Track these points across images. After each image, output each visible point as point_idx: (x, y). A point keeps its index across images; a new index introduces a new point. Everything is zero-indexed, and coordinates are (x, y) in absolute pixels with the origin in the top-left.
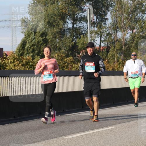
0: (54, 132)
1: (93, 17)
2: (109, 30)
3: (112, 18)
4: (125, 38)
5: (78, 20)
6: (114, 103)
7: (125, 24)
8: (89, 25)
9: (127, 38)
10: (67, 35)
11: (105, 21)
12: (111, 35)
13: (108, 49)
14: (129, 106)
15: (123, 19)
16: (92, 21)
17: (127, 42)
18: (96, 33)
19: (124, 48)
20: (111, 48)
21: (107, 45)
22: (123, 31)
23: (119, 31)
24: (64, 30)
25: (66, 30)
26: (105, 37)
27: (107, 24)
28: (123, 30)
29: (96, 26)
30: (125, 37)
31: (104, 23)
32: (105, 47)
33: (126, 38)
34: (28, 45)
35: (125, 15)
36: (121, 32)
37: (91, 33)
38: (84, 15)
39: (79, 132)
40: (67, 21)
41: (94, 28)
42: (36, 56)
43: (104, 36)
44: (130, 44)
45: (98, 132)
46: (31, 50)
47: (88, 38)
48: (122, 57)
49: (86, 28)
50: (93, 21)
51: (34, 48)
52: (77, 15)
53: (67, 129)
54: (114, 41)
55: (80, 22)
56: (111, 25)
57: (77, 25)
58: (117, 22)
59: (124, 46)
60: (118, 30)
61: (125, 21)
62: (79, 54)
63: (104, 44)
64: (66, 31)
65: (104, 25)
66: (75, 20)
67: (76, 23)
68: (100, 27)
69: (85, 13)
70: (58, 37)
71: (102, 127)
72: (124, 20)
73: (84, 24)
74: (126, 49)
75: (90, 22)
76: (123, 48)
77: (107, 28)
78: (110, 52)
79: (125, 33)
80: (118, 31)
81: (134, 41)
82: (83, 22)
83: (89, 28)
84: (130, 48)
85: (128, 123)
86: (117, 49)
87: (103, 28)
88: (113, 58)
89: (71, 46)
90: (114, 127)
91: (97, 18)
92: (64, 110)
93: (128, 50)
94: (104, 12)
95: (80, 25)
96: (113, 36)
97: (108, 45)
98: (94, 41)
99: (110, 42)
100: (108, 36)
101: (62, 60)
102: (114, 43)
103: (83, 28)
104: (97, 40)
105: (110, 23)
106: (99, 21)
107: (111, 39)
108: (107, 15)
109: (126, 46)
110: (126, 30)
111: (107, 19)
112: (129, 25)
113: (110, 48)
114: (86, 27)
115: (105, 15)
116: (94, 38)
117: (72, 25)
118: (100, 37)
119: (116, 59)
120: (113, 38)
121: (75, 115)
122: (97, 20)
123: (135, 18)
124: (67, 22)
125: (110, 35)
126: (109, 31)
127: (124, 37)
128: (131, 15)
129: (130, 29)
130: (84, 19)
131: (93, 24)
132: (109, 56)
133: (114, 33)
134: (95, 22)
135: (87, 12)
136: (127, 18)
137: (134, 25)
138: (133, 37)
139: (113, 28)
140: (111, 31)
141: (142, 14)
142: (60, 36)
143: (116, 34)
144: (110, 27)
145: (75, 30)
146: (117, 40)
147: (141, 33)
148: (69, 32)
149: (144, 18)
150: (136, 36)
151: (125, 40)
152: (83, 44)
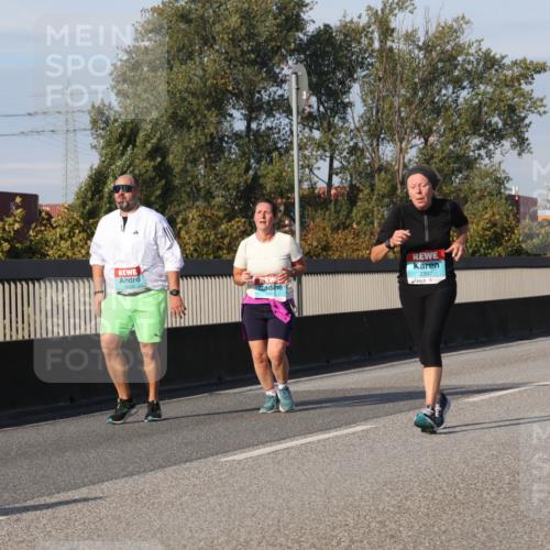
0: (192, 443)
1: (308, 99)
2: (356, 136)
3: (364, 101)
4: (404, 162)
5: (262, 108)
6: (370, 354)
7: (402, 120)
8: (295, 123)
9: (410, 160)
10: (230, 152)
11: (345, 112)
12: (362, 151)
13: (352, 195)
15: (396, 104)
16: (304, 110)
19: (402, 191)
20: (362, 191)
21: (351, 181)
23: (385, 141)
24: (221, 139)
26: (345, 157)
27: (351, 120)
29: (316, 125)
30: (404, 158)
31: (340, 118)
32: (345, 188)
33: (406, 161)
35: (403, 92)
36: (391, 144)
37: (300, 148)
38: (280, 92)
39: (267, 442)
40: (231, 110)
41: (311, 131)
43: (340, 154)
45: (323, 440)
49: (288, 132)
50: (308, 110)
52: (259, 92)
54: (372, 172)
55: (270, 114)
56: (362, 122)
57: (261, 122)
58: (380, 115)
59: (401, 184)
61: (402, 109)
63: (340, 180)
64: (227, 142)
65: (340, 124)
66: (254, 110)
67: (256, 118)
68: (330, 128)
69: (285, 86)
70: (203, 159)
72: (399, 108)
73: (280, 120)
75: (298, 113)
76: (399, 191)
77: (351, 131)
78: (359, 203)
79: (403, 145)
80: (383, 139)
82: (278, 115)
83: (295, 133)
86: (381, 193)
87: (339, 132)
88: (369, 220)
89: (243, 187)
91: (320, 102)
92: (219, 379)
94: (342, 83)
95: (269, 124)
96: (368, 155)
97: (354, 183)
98: (311, 170)
99: (360, 174)
100: (352, 155)
101: (215, 226)
102: (371, 176)
103: (279, 132)
105: (362, 117)
106: (325, 111)
107: (362, 164)
108: (348, 92)
111: (350, 104)
112: (416, 123)
113: (359, 190)
114: (287, 129)
115: (344, 93)
116: (312, 162)
117: (245, 122)
118: (328, 159)
119: (376, 225)
120: (367, 161)
122: (319, 107)
123: (433, 102)
124: (231, 115)
125: (359, 153)
126: (355, 141)
127: (401, 157)
128: (420, 94)
129: (418, 134)
130: (282, 105)
131: (308, 119)
132: (356, 213)
133: (371, 145)
134: (315, 114)
135: (290, 86)
136: (409, 102)
138: (427, 158)
139: (369, 130)
140: (362, 140)
141: (454, 88)
142: (210, 157)
143: (375, 151)
144: (358, 129)
145: (255, 140)
146: (380, 169)
147: (451, 147)
148: (237, 145)
149: (461, 100)
150: (436, 155)
151: (405, 166)
152: (279, 178)
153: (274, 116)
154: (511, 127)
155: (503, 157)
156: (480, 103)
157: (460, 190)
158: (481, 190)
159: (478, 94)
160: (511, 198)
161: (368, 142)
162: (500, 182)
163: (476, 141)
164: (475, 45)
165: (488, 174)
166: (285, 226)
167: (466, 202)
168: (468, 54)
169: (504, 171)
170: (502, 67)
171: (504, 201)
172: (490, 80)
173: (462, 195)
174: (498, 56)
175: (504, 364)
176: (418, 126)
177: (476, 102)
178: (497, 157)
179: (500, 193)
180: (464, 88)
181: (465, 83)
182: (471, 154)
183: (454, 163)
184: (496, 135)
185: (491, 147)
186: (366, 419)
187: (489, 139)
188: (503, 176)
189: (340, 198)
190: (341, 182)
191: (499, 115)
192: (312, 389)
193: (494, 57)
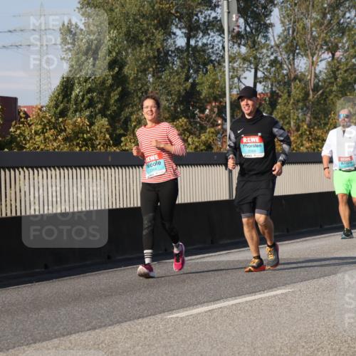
0: (143, 303)
1: (237, 21)
2: (276, 52)
3: (282, 22)
4: (315, 73)
5: (200, 29)
6: (288, 231)
7: (314, 39)
8: (226, 40)
9: (320, 72)
10: (173, 64)
11: (267, 31)
12: (281, 64)
13: (273, 100)
14: (325, 237)
15: (309, 25)
16: (234, 29)
17: (319, 81)
18: (245, 59)
19: (313, 97)
20: (281, 96)
21: (272, 88)
22: (309, 54)
23: (299, 56)
24: (167, 54)
25: (170, 53)
26: (267, 69)
27: (272, 38)
28: (309, 52)
29: (243, 42)
30: (315, 69)
31: (264, 36)
32: (267, 94)
33: (317, 72)
34: (78, 90)
35: (314, 15)
36: (304, 58)
37: (232, 59)
38: (213, 15)
39: (204, 302)
40: (174, 30)
41: (239, 47)
42: (99, 117)
43: (263, 66)
44: (327, 87)
45: (250, 301)
46: (85, 101)
47: (224, 71)
48: (308, 119)
49: (221, 48)
50: (237, 29)
51: (92, 97)
52: (197, 15)
53: (175, 295)
54: (289, 80)
55: (205, 33)
56: (280, 40)
57: (198, 39)
58: (295, 34)
59: (313, 90)
60: (297, 51)
61: (314, 29)
62: (202, 111)
63: (263, 87)
64: (170, 56)
65: (263, 41)
66: (192, 30)
67: (195, 36)
68: (254, 45)
69: (218, 10)
70: (151, 69)
71: (260, 291)
72: (311, 28)
73: (214, 38)
75: (229, 32)
76: (311, 97)
77: (272, 47)
78: (278, 107)
79: (314, 59)
80: (298, 54)
81: (336, 78)
82: (212, 34)
83: (226, 49)
84: (327, 97)
85: (322, 279)
86: (296, 98)
87: (262, 48)
88: (287, 121)
89: (183, 93)
90: (287, 290)
91: (246, 23)
92: (166, 250)
93: (322, 102)
94: (265, 7)
95: (205, 41)
96: (285, 66)
97: (274, 90)
98: (239, 79)
99: (279, 82)
100: (273, 67)
102: (288, 84)
103: (213, 48)
104: (245, 78)
105: (279, 36)
106: (252, 30)
107: (281, 74)
108: (270, 15)
109: (318, 92)
110: (317, 52)
111: (271, 25)
112: (325, 40)
113: (279, 96)
114: (220, 45)
115: (266, 16)
116: (240, 73)
117: (186, 39)
118: (253, 71)
119: (292, 123)
121: (193, 261)
122: (245, 27)
123: (338, 23)
124: (174, 34)
125: (278, 65)
126: (275, 55)
127: (313, 68)
128: (328, 16)
129: (326, 50)
130: (216, 25)
131: (237, 37)
133: (288, 59)
134: (243, 33)
135: (222, 9)
136: (319, 24)
137: (336, 41)
138: (334, 70)
139: (286, 47)
140: (281, 54)
142: (156, 68)
143: (292, 63)
144: (278, 46)
145: (194, 54)
146: (296, 78)
147: (354, 60)
148: (179, 58)
150: (341, 67)
151: (316, 76)
152: (213, 86)
153: (209, 35)
161: (286, 56)
166: (219, 125)
176: (326, 43)
186: (285, 285)
189: (263, 102)
190: (264, 89)
192: (241, 259)
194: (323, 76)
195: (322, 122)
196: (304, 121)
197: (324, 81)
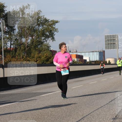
1: (5, 28)
3: (18, 29)
7: (27, 33)
8: (2, 33)
9: (29, 42)
11: (14, 31)
12: (18, 40)
13: (16, 49)
17: (28, 45)
20: (18, 49)
21: (15, 47)
22: (26, 37)
23: (23, 38)
27: (15, 33)
41: (6, 35)
43: (13, 40)
44: (31, 46)
45: (9, 105)
48: (25, 55)
50: (5, 30)
54: (20, 44)
56: (18, 33)
58: (22, 32)
59: (27, 47)
60: (22, 36)
65: (13, 34)
68: (10, 35)
72: (26, 30)
74: (28, 49)
75: (3, 31)
76: (26, 49)
77: (15, 35)
78: (17, 52)
79: (27, 39)
81: (33, 44)
83: (2, 36)
84: (30, 49)
86: (22, 49)
91: (8, 29)
96: (19, 41)
98: (6, 44)
99: (17, 45)
100: (16, 41)
105: (18, 32)
106: (10, 31)
107: (18, 43)
110: (28, 37)
111: (15, 29)
115: (14, 27)
116: (7, 42)
118: (10, 42)
119: (21, 56)
123: (33, 29)
126: (16, 37)
127: (27, 41)
129: (30, 36)
131: (5, 32)
132: (17, 54)
133: (20, 39)
134: (7, 31)
135: (1, 25)
136: (28, 29)
137: (33, 34)
138: (32, 42)
139: (19, 35)
140: (18, 37)
141: (38, 26)
144: (17, 35)
146: (22, 44)
147: (38, 39)
149: (40, 29)
150: (34, 41)
151: (27, 43)
154: (51, 35)
155: (49, 42)
156: (44, 29)
157: (40, 49)
158: (44, 49)
159: (43, 28)
160: (51, 51)
162: (49, 47)
163: (43, 38)
164: (43, 17)
165: (46, 45)
167: (41, 51)
168: (41, 19)
169: (49, 45)
170: (49, 22)
171: (49, 51)
172: (46, 24)
173: (40, 50)
174: (48, 19)
175: (50, 88)
176: (30, 34)
177: (43, 29)
178: (48, 42)
179: (49, 49)
180: (40, 26)
181: (41, 25)
182: (42, 41)
183: (39, 43)
184: (48, 37)
185: (47, 39)
187: (46, 38)
188: (49, 46)
189: (13, 50)
190: (13, 47)
191: (48, 32)
192: (7, 94)
193: (47, 19)
194: (29, 43)
195: (29, 56)
196: (24, 56)
197: (30, 45)
